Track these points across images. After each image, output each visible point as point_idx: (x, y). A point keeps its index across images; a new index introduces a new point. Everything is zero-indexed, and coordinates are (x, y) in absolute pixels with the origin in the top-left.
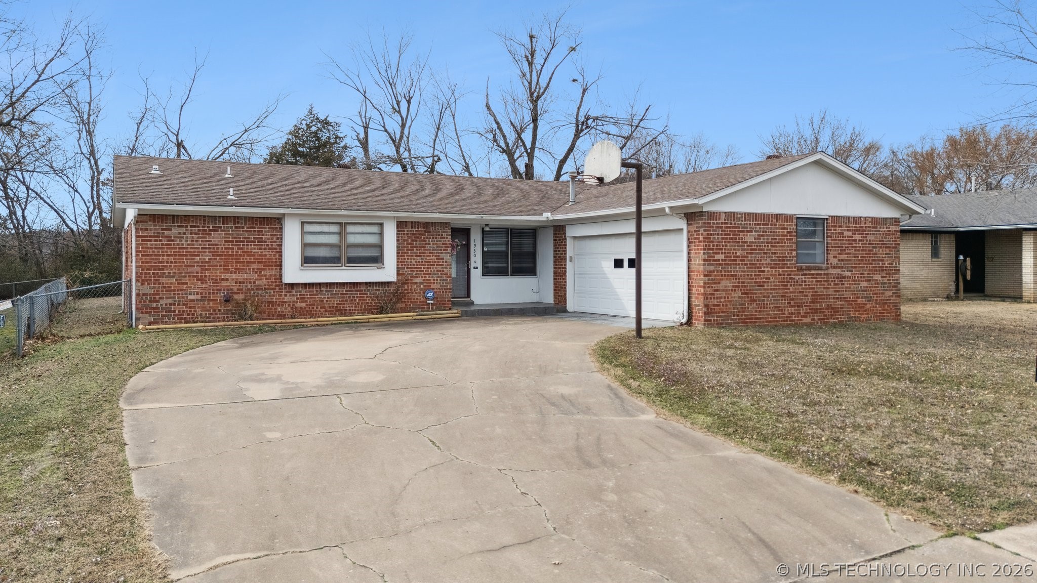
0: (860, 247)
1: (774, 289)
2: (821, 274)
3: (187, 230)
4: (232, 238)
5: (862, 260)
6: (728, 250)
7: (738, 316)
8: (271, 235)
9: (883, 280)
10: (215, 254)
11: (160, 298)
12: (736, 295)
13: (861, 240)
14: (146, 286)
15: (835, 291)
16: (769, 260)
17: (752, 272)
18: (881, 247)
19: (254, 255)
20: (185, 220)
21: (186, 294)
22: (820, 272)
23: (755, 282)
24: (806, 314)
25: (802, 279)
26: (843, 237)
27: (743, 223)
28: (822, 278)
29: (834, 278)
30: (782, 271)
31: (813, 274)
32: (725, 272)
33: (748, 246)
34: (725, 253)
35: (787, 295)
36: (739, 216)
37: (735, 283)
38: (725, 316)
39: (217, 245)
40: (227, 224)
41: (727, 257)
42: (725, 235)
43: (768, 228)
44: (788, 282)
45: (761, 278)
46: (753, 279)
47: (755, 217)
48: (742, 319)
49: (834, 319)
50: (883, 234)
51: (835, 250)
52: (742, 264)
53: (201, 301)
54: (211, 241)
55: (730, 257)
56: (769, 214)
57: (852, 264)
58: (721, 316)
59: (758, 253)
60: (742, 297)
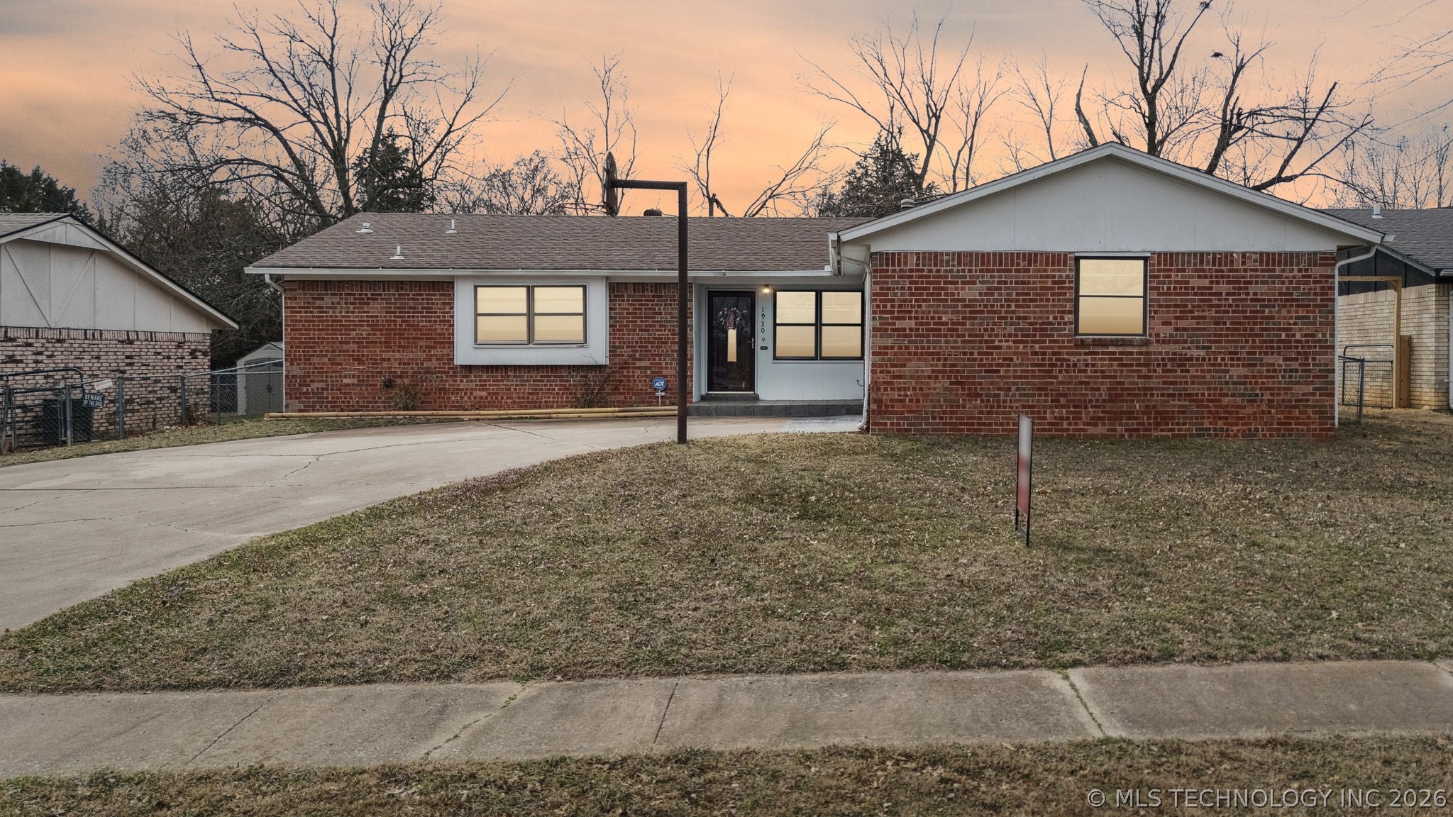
0: (1230, 306)
1: (1020, 377)
2: (1132, 353)
3: (341, 299)
4: (396, 308)
5: (1234, 329)
6: (923, 312)
7: (941, 418)
8: (444, 304)
9: (1286, 365)
10: (374, 327)
11: (311, 381)
12: (938, 385)
13: (1234, 294)
14: (295, 367)
15: (1165, 383)
16: (1011, 329)
17: (973, 348)
18: (1285, 306)
19: (421, 330)
20: (339, 287)
21: (340, 377)
22: (1129, 349)
23: (979, 365)
24: (1094, 421)
25: (1085, 360)
26: (1186, 288)
27: (955, 269)
28: (1133, 359)
29: (1163, 359)
30: (1040, 348)
31: (1114, 353)
32: (916, 348)
33: (966, 306)
34: (916, 318)
35: (1049, 387)
36: (945, 258)
37: (937, 365)
38: (916, 418)
39: (377, 317)
40: (389, 290)
41: (921, 324)
42: (916, 289)
43: (1011, 277)
44: (1055, 365)
45: (993, 359)
46: (975, 360)
47: (983, 259)
48: (950, 424)
49: (1162, 430)
50: (1291, 282)
51: (1168, 312)
52: (952, 336)
53: (357, 385)
54: (369, 312)
55: (928, 324)
56: (1012, 254)
57: (1209, 335)
58: (907, 419)
59: (987, 318)
60: (952, 389)
